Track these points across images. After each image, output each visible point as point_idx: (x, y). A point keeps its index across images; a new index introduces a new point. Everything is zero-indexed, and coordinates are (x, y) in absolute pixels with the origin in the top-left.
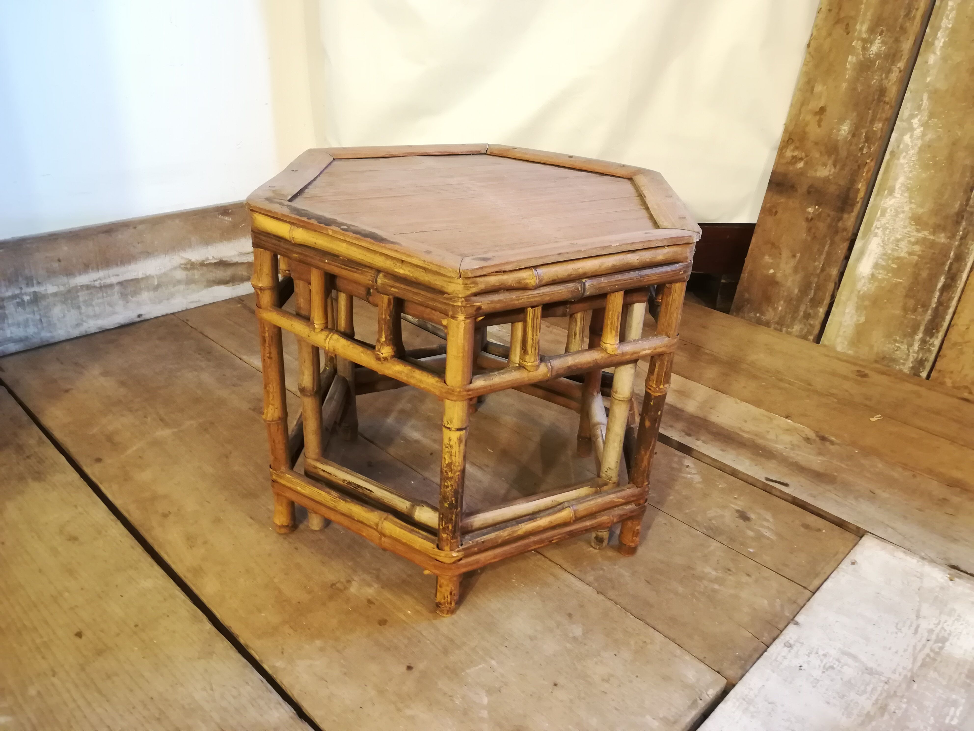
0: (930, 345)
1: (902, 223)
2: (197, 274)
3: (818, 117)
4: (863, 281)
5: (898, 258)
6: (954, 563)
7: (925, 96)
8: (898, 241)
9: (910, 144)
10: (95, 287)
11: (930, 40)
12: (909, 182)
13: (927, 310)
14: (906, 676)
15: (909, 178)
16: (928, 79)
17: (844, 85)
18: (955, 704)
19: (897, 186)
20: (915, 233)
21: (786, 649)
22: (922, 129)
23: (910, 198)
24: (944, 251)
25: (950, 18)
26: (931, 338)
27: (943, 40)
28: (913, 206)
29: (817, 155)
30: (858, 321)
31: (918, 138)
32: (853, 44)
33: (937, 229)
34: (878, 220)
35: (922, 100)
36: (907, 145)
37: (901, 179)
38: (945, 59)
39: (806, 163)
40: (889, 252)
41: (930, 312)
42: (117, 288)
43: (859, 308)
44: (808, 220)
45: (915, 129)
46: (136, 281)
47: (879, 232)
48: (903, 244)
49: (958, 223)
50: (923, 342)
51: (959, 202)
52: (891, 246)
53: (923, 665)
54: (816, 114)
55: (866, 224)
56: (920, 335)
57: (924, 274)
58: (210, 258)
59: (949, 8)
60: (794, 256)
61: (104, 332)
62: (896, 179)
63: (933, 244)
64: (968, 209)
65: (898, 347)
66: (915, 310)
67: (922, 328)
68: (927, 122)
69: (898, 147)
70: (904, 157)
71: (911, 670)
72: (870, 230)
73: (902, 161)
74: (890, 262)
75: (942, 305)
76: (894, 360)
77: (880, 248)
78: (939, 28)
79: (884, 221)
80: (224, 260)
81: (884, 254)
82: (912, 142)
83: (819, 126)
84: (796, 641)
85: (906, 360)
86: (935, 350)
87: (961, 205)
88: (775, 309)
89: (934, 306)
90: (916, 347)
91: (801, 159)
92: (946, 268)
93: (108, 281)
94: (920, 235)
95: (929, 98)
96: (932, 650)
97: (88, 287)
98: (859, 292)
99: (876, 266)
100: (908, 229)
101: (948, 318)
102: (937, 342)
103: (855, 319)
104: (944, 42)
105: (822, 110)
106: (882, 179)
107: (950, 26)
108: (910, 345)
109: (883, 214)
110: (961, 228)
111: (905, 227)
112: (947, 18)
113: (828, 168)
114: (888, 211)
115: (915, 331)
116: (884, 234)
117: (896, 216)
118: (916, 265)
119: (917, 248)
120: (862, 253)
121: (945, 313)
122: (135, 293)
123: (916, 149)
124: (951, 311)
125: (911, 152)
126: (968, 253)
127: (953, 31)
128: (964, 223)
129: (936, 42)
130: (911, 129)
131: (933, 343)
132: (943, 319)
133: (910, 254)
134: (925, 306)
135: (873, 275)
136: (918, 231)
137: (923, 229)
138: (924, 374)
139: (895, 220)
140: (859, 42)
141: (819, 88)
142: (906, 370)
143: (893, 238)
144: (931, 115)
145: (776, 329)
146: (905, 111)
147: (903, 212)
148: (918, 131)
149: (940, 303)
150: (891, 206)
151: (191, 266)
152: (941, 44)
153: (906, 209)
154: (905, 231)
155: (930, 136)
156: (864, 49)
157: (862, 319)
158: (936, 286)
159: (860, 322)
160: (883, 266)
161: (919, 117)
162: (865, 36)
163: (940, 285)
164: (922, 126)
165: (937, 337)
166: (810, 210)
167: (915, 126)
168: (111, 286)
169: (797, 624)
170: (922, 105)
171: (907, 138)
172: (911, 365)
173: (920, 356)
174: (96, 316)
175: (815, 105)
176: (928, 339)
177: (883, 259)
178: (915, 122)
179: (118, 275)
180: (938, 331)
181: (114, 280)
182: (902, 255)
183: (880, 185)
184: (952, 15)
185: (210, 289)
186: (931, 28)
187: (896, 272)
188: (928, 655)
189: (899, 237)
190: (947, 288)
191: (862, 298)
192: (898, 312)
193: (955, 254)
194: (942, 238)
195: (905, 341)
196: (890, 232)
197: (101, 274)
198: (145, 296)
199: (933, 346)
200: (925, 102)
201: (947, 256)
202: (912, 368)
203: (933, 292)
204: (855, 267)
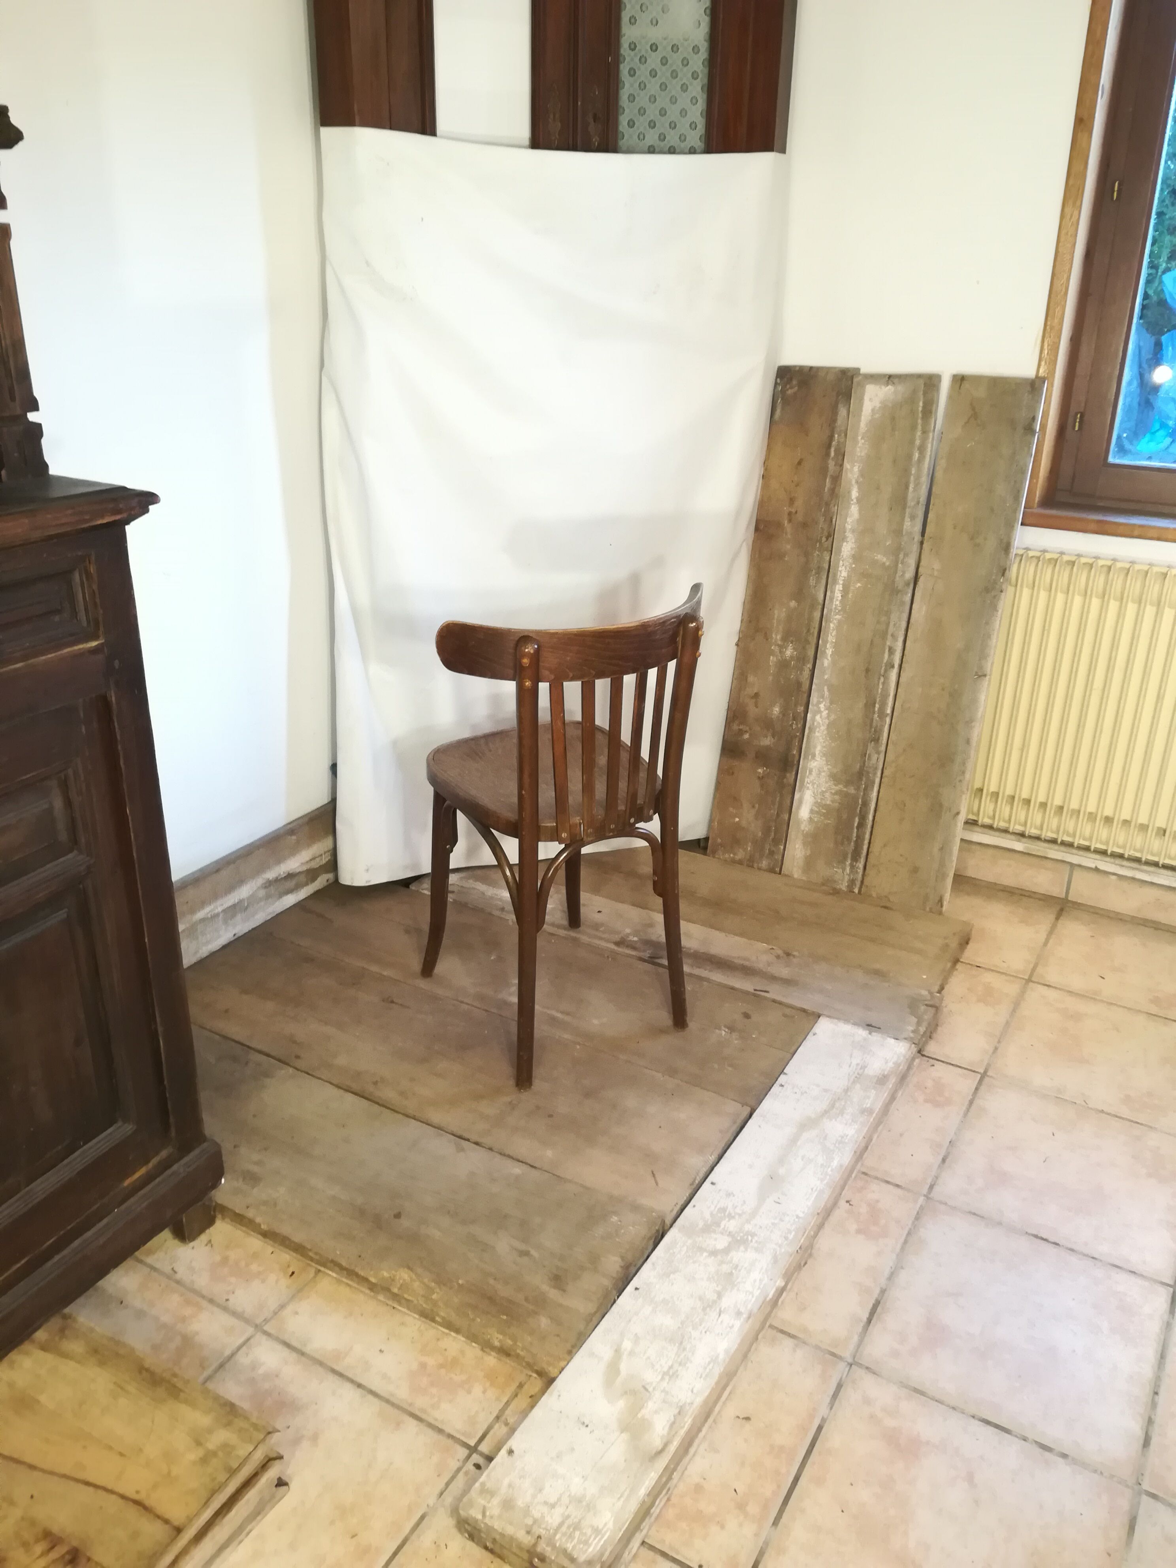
0: (857, 868)
1: (824, 779)
2: (272, 889)
3: (754, 700)
4: (804, 823)
5: (825, 805)
6: (869, 1024)
7: (826, 688)
8: (823, 792)
9: (821, 722)
10: (208, 918)
11: (823, 649)
12: (824, 749)
13: (851, 842)
14: (844, 1089)
15: (824, 747)
16: (826, 677)
17: (771, 678)
18: (869, 1097)
19: (817, 753)
20: (834, 787)
21: (781, 1088)
22: (827, 712)
23: (827, 761)
24: (855, 798)
25: (833, 635)
26: (856, 863)
27: (831, 650)
28: (829, 767)
29: (759, 729)
30: (806, 853)
31: (826, 718)
32: (772, 648)
33: (848, 783)
34: (808, 777)
35: (824, 691)
36: (819, 723)
37: (819, 748)
38: (834, 663)
39: (750, 735)
40: (819, 801)
41: (852, 843)
42: (221, 915)
43: (805, 844)
44: (759, 778)
45: (823, 712)
46: (234, 906)
47: (810, 786)
48: (827, 795)
49: (860, 779)
50: (852, 866)
51: (859, 764)
52: (819, 796)
53: (854, 1082)
54: (752, 698)
55: (800, 780)
56: (848, 862)
57: (845, 816)
58: (282, 873)
59: (831, 628)
60: (753, 807)
61: (213, 955)
62: (815, 747)
63: (847, 795)
64: (865, 769)
65: (836, 871)
66: (842, 844)
67: (850, 856)
68: (829, 707)
69: (813, 724)
70: (818, 732)
71: (847, 1086)
72: (804, 785)
73: (817, 734)
74: (821, 808)
75: (860, 838)
76: (835, 882)
77: (813, 798)
78: (827, 642)
79: (812, 778)
80: (291, 872)
81: (815, 803)
82: (822, 721)
83: (757, 707)
84: (786, 1082)
85: (843, 880)
86: (860, 871)
87: (860, 766)
88: (745, 850)
89: (855, 839)
90: (848, 870)
91: (746, 732)
92: (858, 812)
93: (216, 911)
94: (837, 788)
95: (829, 690)
96: (858, 1074)
97: (203, 920)
98: (803, 831)
99: (812, 811)
100: (829, 784)
101: (865, 847)
102: (861, 865)
103: (803, 853)
104: (832, 651)
105: (756, 695)
106: (806, 747)
107: (834, 641)
108: (844, 870)
109: (811, 772)
110: (863, 783)
111: (826, 782)
112: (831, 635)
113: (769, 738)
114: (814, 770)
115: (845, 858)
116: (813, 788)
117: (820, 774)
118: (838, 810)
119: (837, 797)
120: (801, 802)
121: (863, 844)
122: (233, 916)
123: (826, 725)
124: (866, 842)
125: (823, 728)
126: (870, 800)
127: (836, 645)
128: (864, 779)
129: (827, 651)
130: (820, 712)
131: (858, 866)
132: (862, 849)
133: (833, 801)
134: (849, 839)
135: (810, 818)
136: (835, 785)
137: (839, 784)
138: (856, 890)
139: (819, 777)
140: (777, 647)
141: (751, 679)
142: (844, 889)
143: (820, 791)
144: (831, 703)
145: (748, 866)
146: (814, 699)
147: (824, 771)
148: (825, 713)
149: (858, 837)
150: (815, 767)
151: (269, 884)
152: (830, 653)
153: (825, 769)
154: (827, 785)
155: (833, 717)
156: (780, 652)
157: (809, 852)
158: (854, 825)
159: (808, 854)
160: (817, 812)
161: (824, 703)
162: (780, 643)
163: (856, 825)
164: (827, 709)
165: (860, 862)
166: (760, 770)
167: (822, 710)
168: (217, 915)
169: (785, 1074)
170: (824, 695)
171: (818, 718)
172: (847, 884)
173: (852, 876)
174: (208, 942)
175: (750, 691)
176: (855, 864)
177: (816, 807)
178: (822, 706)
179: (222, 905)
180: (860, 857)
181: (220, 909)
182: (828, 802)
183: (805, 752)
184: (834, 633)
185: (281, 900)
186: (822, 642)
187: (826, 816)
188: (856, 1077)
189: (824, 790)
190: (861, 825)
191: (806, 836)
192: (832, 845)
193: (862, 801)
194: (852, 790)
195: (840, 866)
196: (817, 786)
197: (212, 907)
198: (239, 917)
199: (859, 869)
200: (826, 693)
201: (857, 802)
202: (848, 886)
203: (853, 829)
204: (797, 812)
